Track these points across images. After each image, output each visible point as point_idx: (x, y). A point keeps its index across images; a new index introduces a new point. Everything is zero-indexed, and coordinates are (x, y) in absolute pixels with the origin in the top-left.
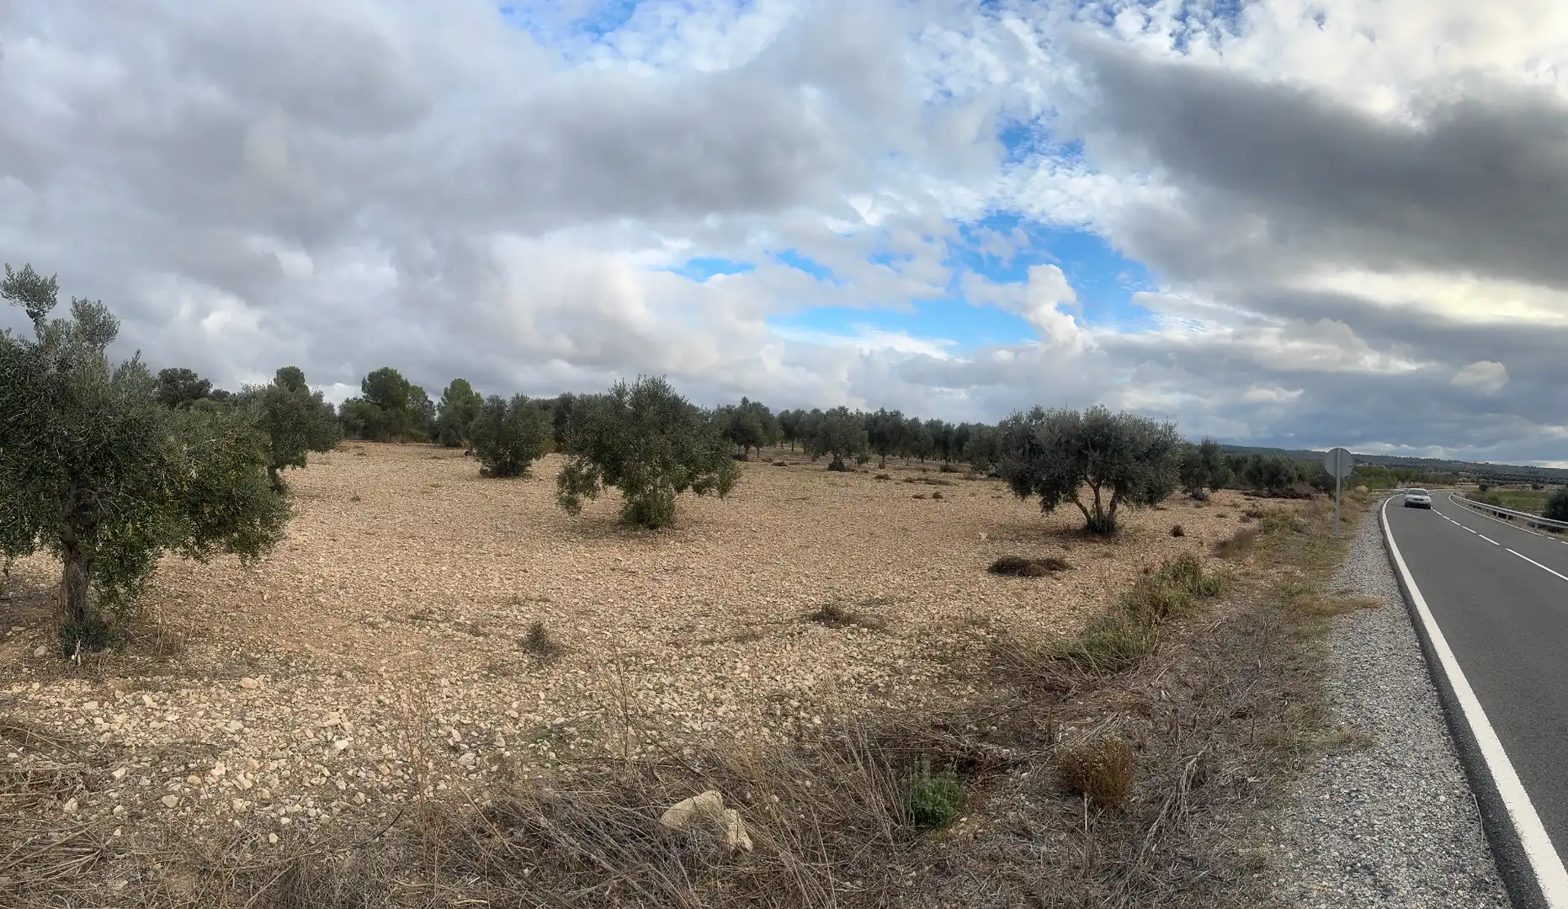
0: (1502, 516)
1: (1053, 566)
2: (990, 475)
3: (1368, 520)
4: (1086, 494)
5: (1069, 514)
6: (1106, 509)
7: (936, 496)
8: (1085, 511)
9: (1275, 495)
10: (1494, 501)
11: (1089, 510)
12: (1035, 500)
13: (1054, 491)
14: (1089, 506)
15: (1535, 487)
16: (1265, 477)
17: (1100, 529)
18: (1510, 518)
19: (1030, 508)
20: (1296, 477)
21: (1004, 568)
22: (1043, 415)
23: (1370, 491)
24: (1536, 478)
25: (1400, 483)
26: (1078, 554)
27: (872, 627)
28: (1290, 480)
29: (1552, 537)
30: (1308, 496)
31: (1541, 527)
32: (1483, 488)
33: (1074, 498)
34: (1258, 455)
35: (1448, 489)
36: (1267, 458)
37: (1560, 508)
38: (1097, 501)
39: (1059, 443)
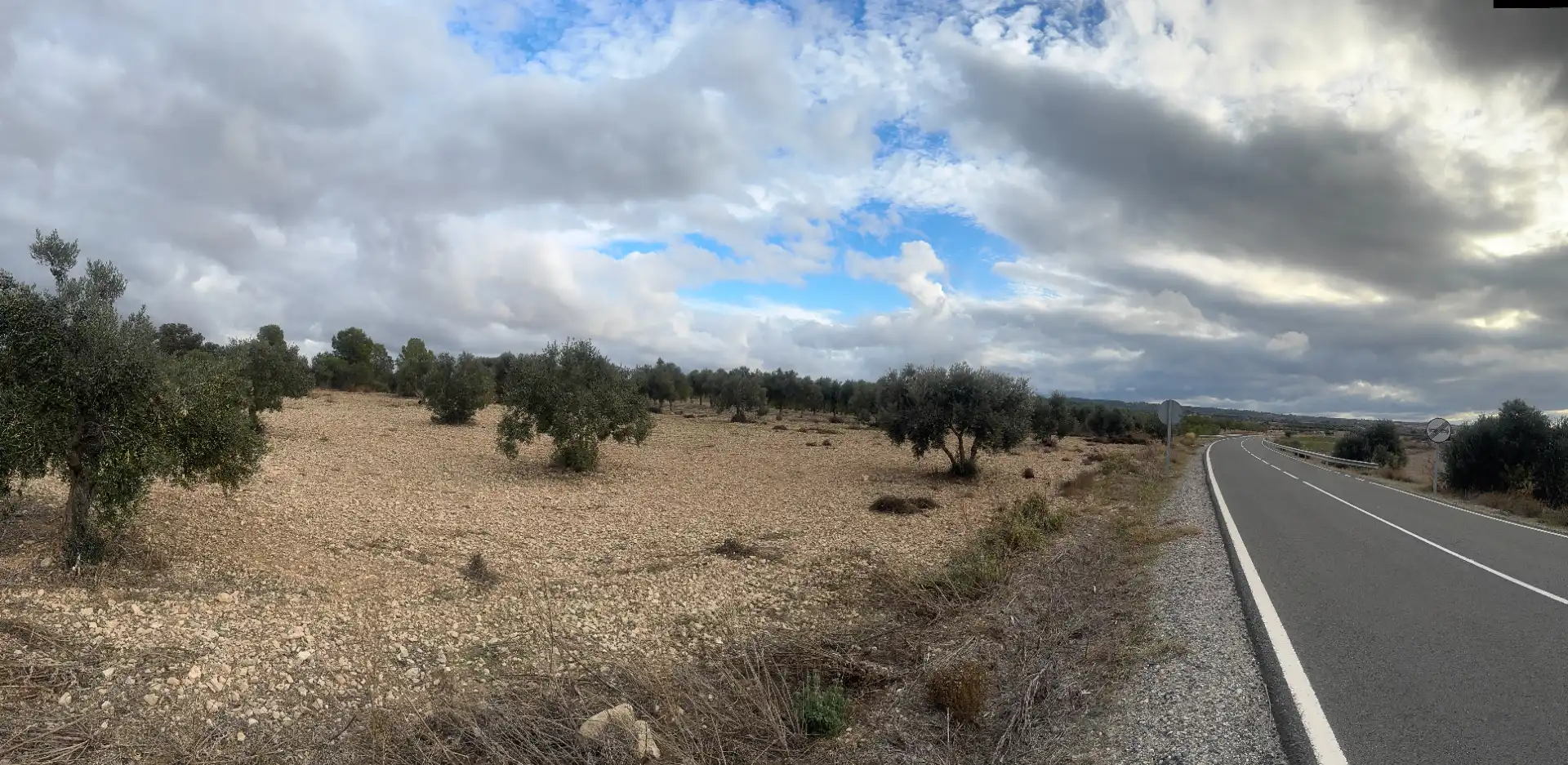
0: (1302, 456)
1: (924, 505)
2: (871, 425)
3: (1193, 463)
4: (951, 441)
5: (937, 459)
6: (968, 455)
7: (826, 444)
8: (950, 456)
9: (1114, 441)
10: (1296, 444)
11: (954, 454)
12: (908, 446)
13: (925, 437)
14: (954, 452)
15: (1328, 434)
16: (1106, 426)
17: (963, 472)
18: (1308, 457)
19: (903, 454)
20: (1134, 425)
21: (883, 506)
22: (914, 372)
23: (1197, 437)
24: (1329, 426)
25: (1222, 431)
26: (945, 494)
27: (768, 557)
28: (1128, 428)
29: (1338, 472)
30: (1143, 442)
31: (1331, 464)
32: (1288, 435)
33: (940, 444)
34: (1100, 406)
35: (1261, 435)
36: (1109, 409)
37: (1344, 449)
38: (961, 448)
39: (928, 397)
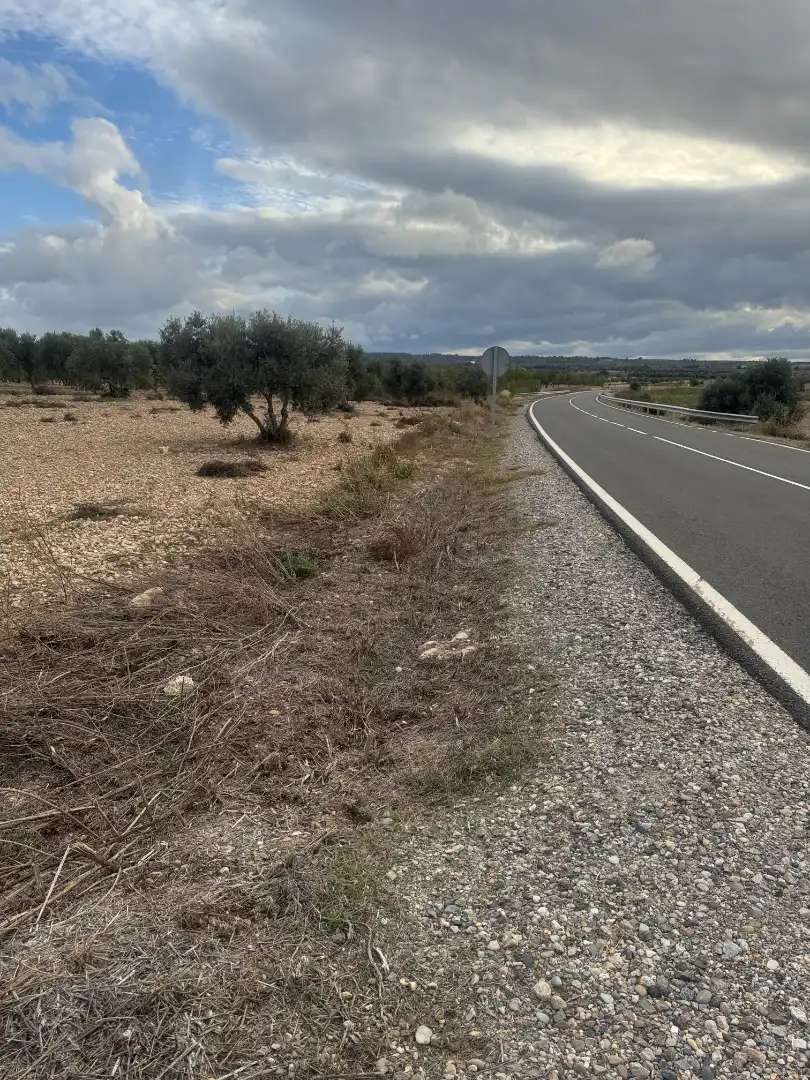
0: (653, 412)
1: (255, 468)
3: (517, 425)
4: (258, 403)
5: (244, 425)
6: (279, 419)
7: (68, 418)
8: (257, 421)
9: (415, 405)
10: (646, 398)
11: (261, 421)
12: (211, 411)
13: (228, 403)
14: (260, 414)
15: (694, 383)
16: (405, 384)
17: (275, 437)
18: (662, 413)
19: (207, 421)
20: (437, 383)
21: (210, 471)
22: (204, 322)
23: (512, 396)
24: (693, 372)
25: (543, 387)
26: (267, 458)
28: (431, 387)
29: (701, 428)
30: (450, 404)
31: (692, 419)
32: (635, 387)
33: (248, 409)
34: (395, 361)
35: (596, 391)
36: (406, 364)
37: (714, 400)
38: (270, 410)
